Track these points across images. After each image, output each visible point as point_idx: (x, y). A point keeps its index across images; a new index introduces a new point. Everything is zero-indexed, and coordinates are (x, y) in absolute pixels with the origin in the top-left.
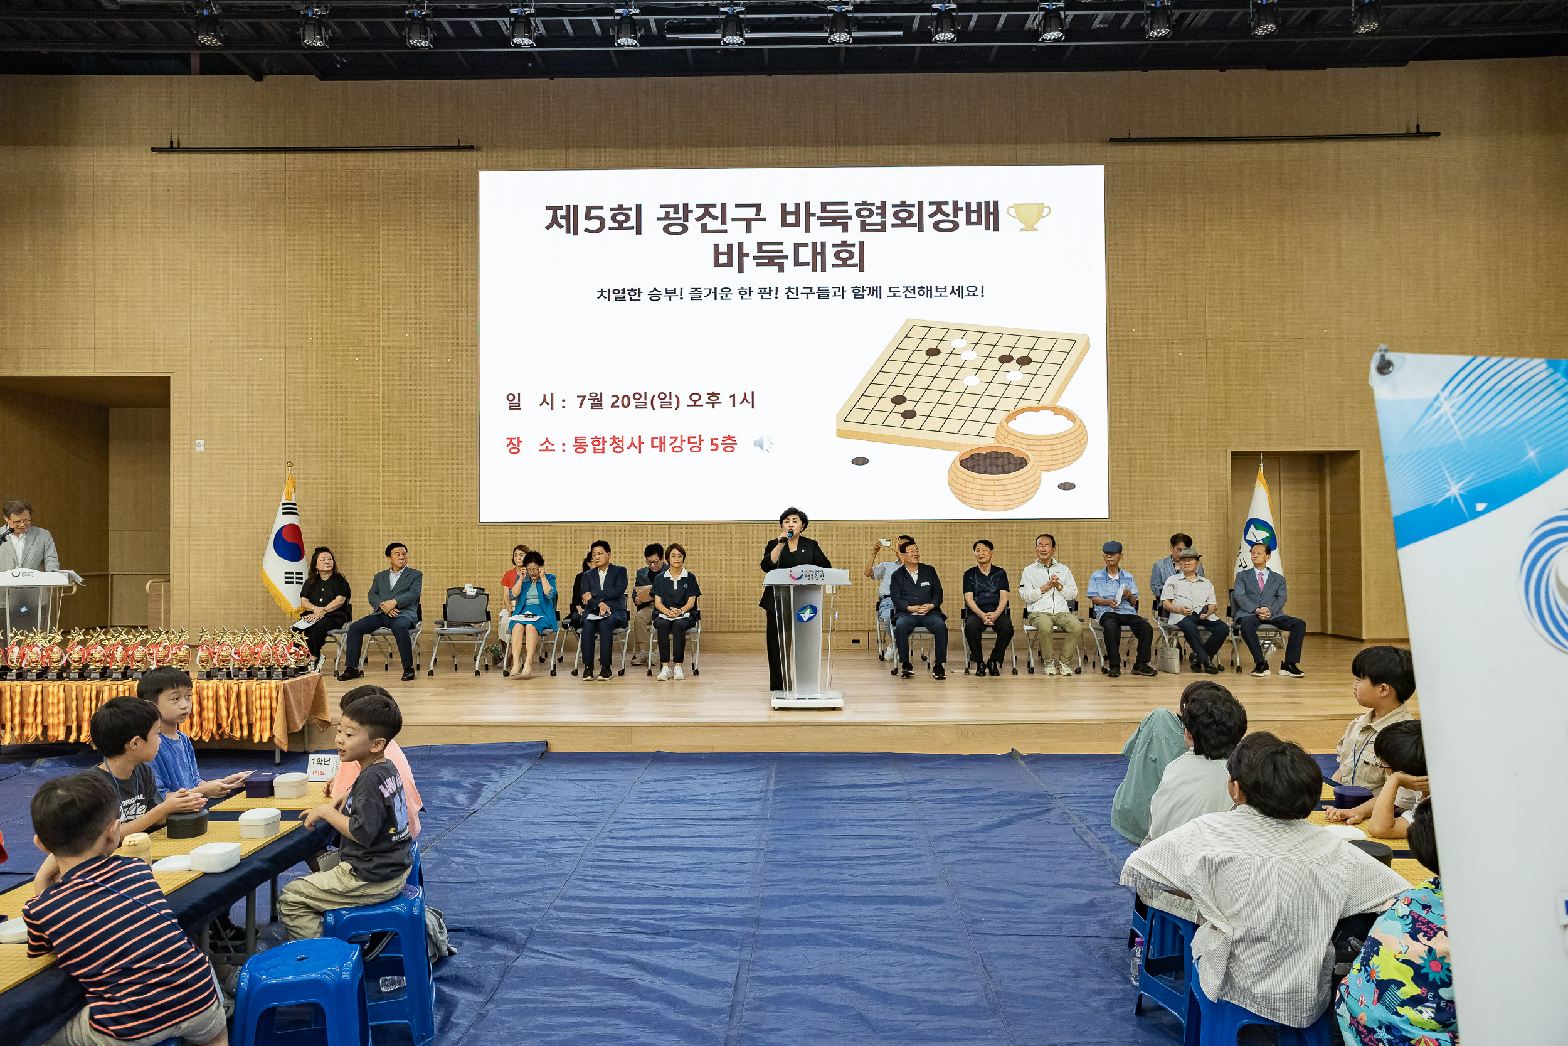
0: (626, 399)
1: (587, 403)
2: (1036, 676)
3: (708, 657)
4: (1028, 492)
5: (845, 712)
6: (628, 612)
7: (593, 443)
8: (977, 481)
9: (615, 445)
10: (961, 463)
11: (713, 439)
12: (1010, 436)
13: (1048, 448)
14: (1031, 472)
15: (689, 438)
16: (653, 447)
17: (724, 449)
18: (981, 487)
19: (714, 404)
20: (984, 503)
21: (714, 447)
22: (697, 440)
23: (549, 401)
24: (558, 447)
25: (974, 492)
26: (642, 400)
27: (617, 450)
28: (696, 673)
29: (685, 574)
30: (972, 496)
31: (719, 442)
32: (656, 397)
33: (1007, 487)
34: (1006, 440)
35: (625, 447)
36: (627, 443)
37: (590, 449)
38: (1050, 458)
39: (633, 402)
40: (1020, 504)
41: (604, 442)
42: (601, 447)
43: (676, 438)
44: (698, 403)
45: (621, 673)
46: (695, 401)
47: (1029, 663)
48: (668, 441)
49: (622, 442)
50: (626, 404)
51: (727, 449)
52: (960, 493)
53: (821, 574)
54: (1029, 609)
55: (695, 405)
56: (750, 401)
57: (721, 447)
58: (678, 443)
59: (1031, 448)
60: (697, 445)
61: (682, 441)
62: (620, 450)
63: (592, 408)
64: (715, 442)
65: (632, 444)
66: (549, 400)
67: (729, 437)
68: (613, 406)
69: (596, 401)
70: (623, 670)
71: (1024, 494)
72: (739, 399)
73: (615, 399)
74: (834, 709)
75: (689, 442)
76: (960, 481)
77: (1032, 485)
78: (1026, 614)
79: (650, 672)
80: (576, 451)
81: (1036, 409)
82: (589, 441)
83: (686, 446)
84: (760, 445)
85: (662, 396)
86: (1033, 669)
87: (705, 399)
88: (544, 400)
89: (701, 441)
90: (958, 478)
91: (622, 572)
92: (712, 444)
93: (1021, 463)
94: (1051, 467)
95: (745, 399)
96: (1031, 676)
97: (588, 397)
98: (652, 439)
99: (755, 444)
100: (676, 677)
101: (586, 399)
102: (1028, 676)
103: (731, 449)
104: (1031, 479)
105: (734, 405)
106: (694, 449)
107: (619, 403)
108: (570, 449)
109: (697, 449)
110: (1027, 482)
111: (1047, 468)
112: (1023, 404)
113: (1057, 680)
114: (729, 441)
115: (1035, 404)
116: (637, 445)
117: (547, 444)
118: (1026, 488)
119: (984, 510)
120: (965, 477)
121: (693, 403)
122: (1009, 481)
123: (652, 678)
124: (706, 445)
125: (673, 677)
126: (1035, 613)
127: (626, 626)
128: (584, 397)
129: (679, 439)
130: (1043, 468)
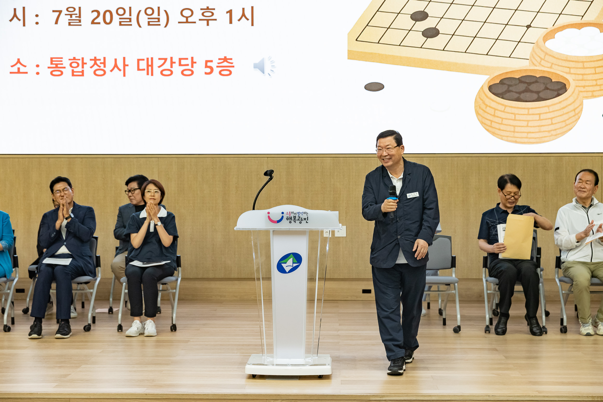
0: (108, 15)
1: (64, 19)
2: (569, 336)
3: (188, 309)
4: (568, 122)
5: (334, 381)
6: (98, 258)
7: (71, 65)
8: (508, 110)
9: (96, 67)
10: (490, 88)
11: (207, 62)
12: (547, 58)
13: (593, 71)
14: (571, 100)
15: (180, 59)
16: (139, 69)
17: (220, 73)
18: (513, 117)
19: (208, 21)
20: (516, 135)
21: (208, 70)
22: (189, 62)
23: (21, 17)
24: (31, 69)
25: (505, 122)
26: (127, 15)
27: (98, 72)
28: (174, 328)
29: (163, 213)
30: (502, 127)
31: (213, 65)
32: (142, 13)
33: (542, 117)
34: (543, 62)
35: (107, 69)
36: (110, 64)
37: (68, 71)
38: (594, 83)
39: (116, 18)
40: (557, 136)
41: (83, 63)
42: (80, 69)
43: (166, 60)
44: (190, 20)
45: (87, 329)
46: (187, 18)
47: (562, 320)
48: (157, 63)
49: (104, 63)
50: (108, 20)
51: (223, 73)
52: (488, 123)
53: (305, 216)
54: (563, 258)
55: (187, 22)
56: (249, 17)
57: (216, 70)
58: (167, 65)
59: (572, 71)
60: (189, 67)
61: (172, 63)
62: (101, 72)
63: (69, 24)
64: (209, 64)
65: (116, 66)
66: (20, 14)
67: (225, 59)
68: (93, 23)
69: (74, 17)
70: (89, 325)
71: (563, 124)
72: (237, 15)
73: (95, 14)
74: (320, 377)
75: (180, 65)
76: (488, 110)
77: (572, 114)
78: (559, 262)
79: (120, 328)
80: (51, 73)
81: (579, 26)
82: (66, 63)
83: (177, 69)
84: (260, 67)
85: (149, 12)
86: (565, 328)
87: (198, 15)
88: (15, 15)
89: (193, 63)
90: (487, 106)
91: (90, 211)
92: (206, 66)
93: (559, 90)
94: (595, 94)
95: (243, 15)
96: (563, 336)
97: (64, 12)
98: (139, 60)
99: (256, 66)
100: (147, 333)
101: (62, 14)
102: (560, 336)
103: (228, 73)
104: (571, 108)
105: (231, 22)
106: (185, 73)
107: (100, 19)
108: (45, 71)
109: (190, 73)
110: (565, 111)
111: (590, 94)
112: (563, 20)
113: (595, 343)
114: (225, 64)
115: (578, 20)
116: (121, 67)
117: (19, 65)
118: (565, 117)
119: (516, 142)
120: (493, 105)
121: (184, 20)
122: (546, 110)
123: (123, 333)
124: (200, 68)
125: (144, 334)
126: (569, 262)
127: (94, 275)
128: (60, 12)
129: (169, 61)
130: (585, 94)
